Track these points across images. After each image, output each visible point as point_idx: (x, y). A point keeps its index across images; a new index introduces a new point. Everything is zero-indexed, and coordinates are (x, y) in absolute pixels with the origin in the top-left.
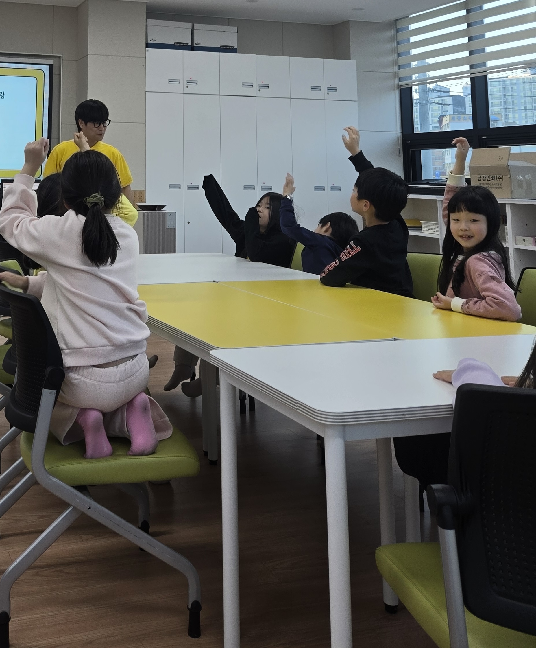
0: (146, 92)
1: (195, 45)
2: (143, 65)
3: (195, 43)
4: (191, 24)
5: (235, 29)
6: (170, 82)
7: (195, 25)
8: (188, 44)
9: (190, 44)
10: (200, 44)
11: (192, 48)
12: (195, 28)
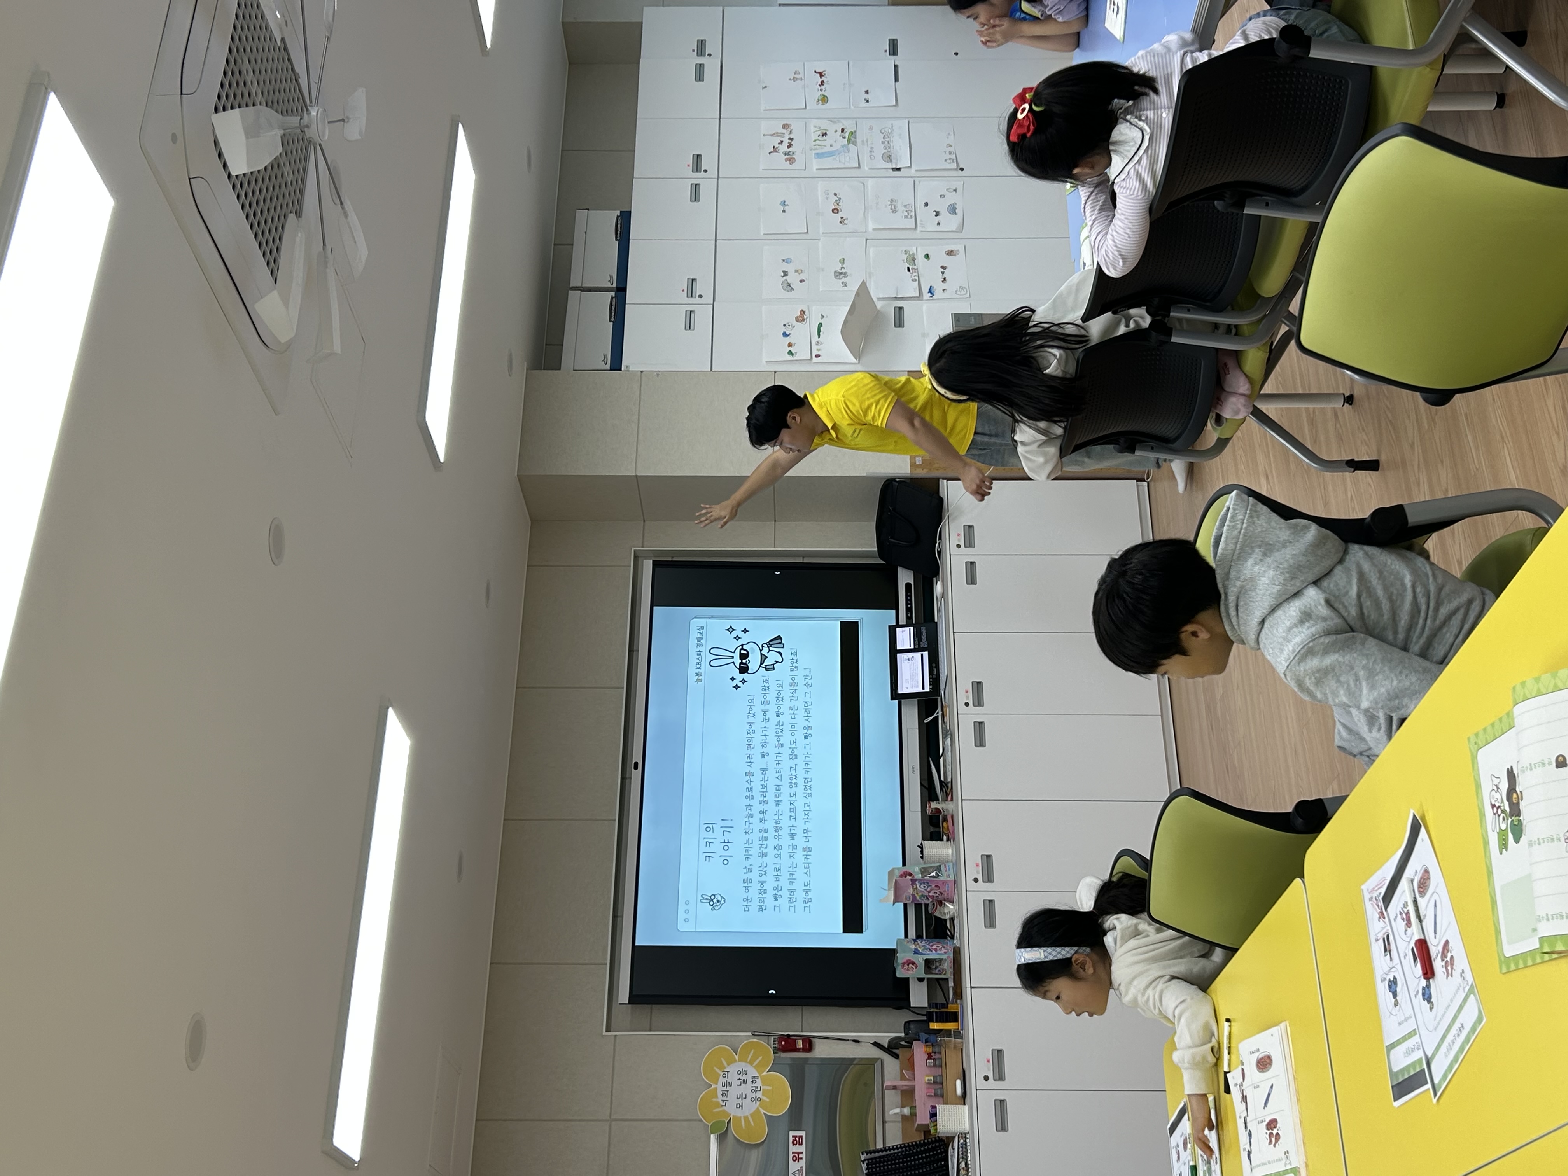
0: (711, 370)
1: (615, 285)
2: (658, 375)
3: (610, 286)
4: (570, 291)
5: (581, 215)
6: (692, 328)
7: (572, 285)
8: (612, 298)
9: (613, 294)
10: (611, 277)
11: (621, 290)
12: (580, 285)
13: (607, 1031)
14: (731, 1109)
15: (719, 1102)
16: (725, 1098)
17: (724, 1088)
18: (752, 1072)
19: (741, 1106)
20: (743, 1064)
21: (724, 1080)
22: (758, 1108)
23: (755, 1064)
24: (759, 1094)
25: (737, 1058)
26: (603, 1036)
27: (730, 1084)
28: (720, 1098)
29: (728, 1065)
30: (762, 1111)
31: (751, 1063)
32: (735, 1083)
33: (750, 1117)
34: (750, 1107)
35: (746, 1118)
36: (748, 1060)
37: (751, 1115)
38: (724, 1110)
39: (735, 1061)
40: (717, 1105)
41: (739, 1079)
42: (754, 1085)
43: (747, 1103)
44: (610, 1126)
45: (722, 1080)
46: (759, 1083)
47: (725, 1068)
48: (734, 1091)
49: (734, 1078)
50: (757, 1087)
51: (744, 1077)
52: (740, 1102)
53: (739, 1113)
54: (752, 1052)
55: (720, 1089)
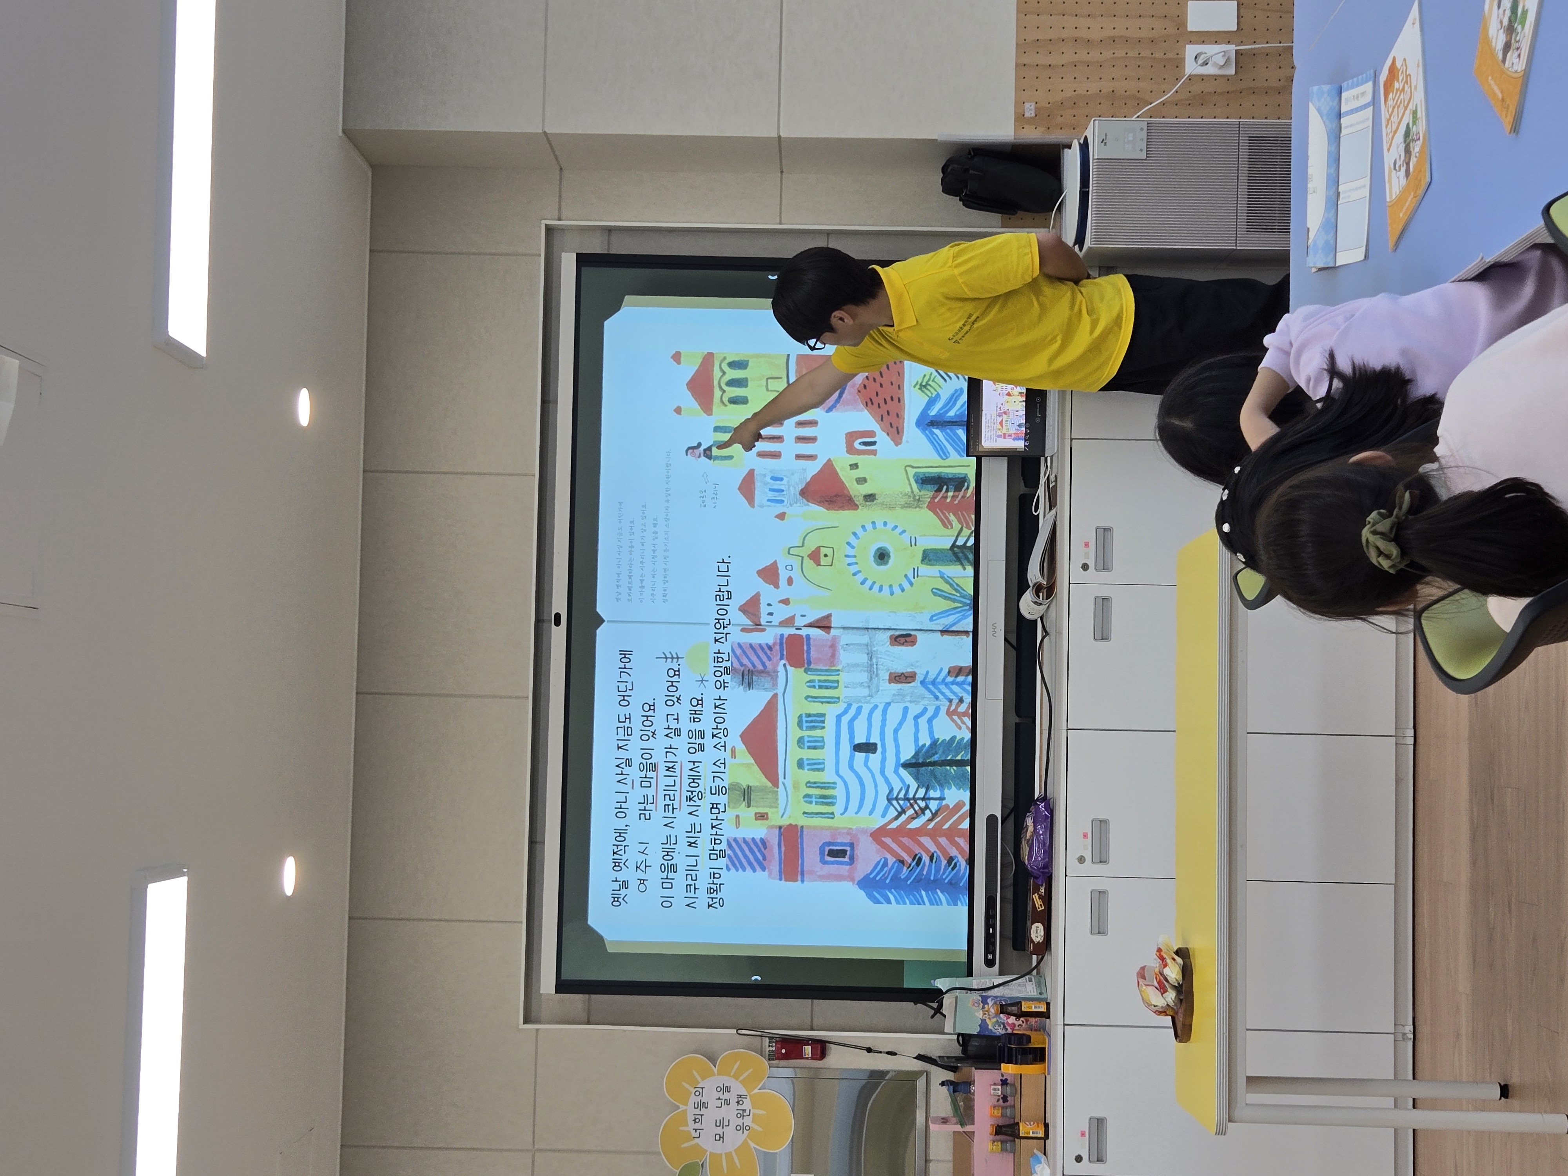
13: (526, 1022)
14: (707, 1143)
15: (689, 1132)
16: (697, 1126)
17: (697, 1111)
18: (738, 1088)
19: (722, 1138)
20: (725, 1077)
21: (698, 1099)
22: (746, 1140)
23: (741, 1078)
24: (748, 1121)
25: (715, 1070)
26: (519, 1030)
27: (705, 1105)
28: (692, 1125)
29: (703, 1079)
30: (752, 1145)
31: (736, 1077)
32: (713, 1103)
33: (734, 1154)
34: (734, 1139)
35: (728, 1155)
36: (732, 1074)
37: (735, 1151)
38: (697, 1144)
39: (714, 1075)
40: (688, 1137)
41: (719, 1099)
42: (740, 1107)
43: (729, 1132)
44: (533, 1156)
45: (693, 1099)
46: (747, 1104)
47: (699, 1083)
48: (710, 1115)
49: (711, 1096)
50: (744, 1111)
51: (727, 1096)
52: (719, 1130)
53: (719, 1148)
54: (738, 1064)
55: (691, 1112)
